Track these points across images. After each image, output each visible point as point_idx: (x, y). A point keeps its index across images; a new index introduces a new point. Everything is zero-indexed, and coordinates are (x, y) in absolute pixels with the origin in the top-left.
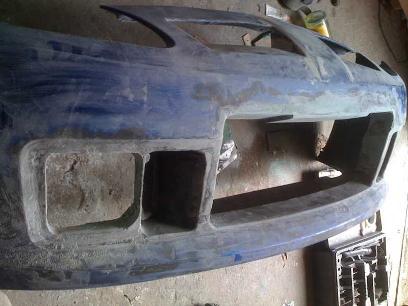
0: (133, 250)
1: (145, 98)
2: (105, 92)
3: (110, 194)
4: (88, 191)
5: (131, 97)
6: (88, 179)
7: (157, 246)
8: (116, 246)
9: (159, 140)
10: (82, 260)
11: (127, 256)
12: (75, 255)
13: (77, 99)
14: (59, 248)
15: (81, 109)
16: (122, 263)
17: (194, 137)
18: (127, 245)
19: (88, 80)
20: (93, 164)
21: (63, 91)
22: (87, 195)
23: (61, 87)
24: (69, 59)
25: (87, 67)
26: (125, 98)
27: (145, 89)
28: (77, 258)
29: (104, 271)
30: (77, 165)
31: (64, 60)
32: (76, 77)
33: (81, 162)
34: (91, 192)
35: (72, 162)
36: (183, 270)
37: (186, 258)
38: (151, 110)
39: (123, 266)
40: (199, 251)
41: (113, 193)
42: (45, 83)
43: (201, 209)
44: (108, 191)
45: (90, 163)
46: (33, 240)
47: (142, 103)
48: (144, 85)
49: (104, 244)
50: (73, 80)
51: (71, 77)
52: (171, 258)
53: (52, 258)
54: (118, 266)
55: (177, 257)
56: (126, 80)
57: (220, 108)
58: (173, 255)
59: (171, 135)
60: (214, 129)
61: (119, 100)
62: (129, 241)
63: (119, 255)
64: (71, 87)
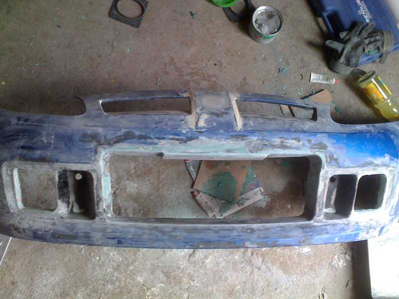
0: (54, 224)
1: (52, 142)
2: (33, 139)
3: (139, 212)
4: (124, 208)
5: (45, 141)
6: (125, 200)
7: (67, 225)
8: (46, 221)
9: (59, 164)
10: (30, 225)
11: (50, 226)
12: (27, 221)
13: (21, 143)
14: (22, 217)
15: (23, 147)
16: (47, 230)
17: (80, 163)
18: (51, 221)
19: (27, 134)
20: (130, 191)
21: (18, 139)
22: (122, 211)
23: (16, 137)
24: (22, 125)
25: (28, 128)
26: (42, 141)
27: (53, 137)
28: (28, 223)
29: (38, 232)
30: (118, 191)
31: (20, 125)
32: (23, 132)
33: (121, 189)
34: (126, 209)
35: (116, 189)
36: (80, 242)
37: (82, 235)
38: (55, 148)
39: (48, 231)
40: (92, 232)
41: (141, 211)
42: (11, 136)
43: (96, 208)
44: (138, 211)
45: (128, 190)
46: (12, 211)
47: (51, 144)
48: (52, 135)
49: (41, 218)
50: (22, 134)
51: (20, 132)
52: (73, 233)
53: (18, 221)
54: (45, 231)
55: (77, 233)
56: (44, 133)
57: (98, 146)
58: (75, 231)
59: (66, 161)
60: (93, 158)
61: (40, 142)
62: (53, 219)
63: (46, 225)
64: (21, 137)
